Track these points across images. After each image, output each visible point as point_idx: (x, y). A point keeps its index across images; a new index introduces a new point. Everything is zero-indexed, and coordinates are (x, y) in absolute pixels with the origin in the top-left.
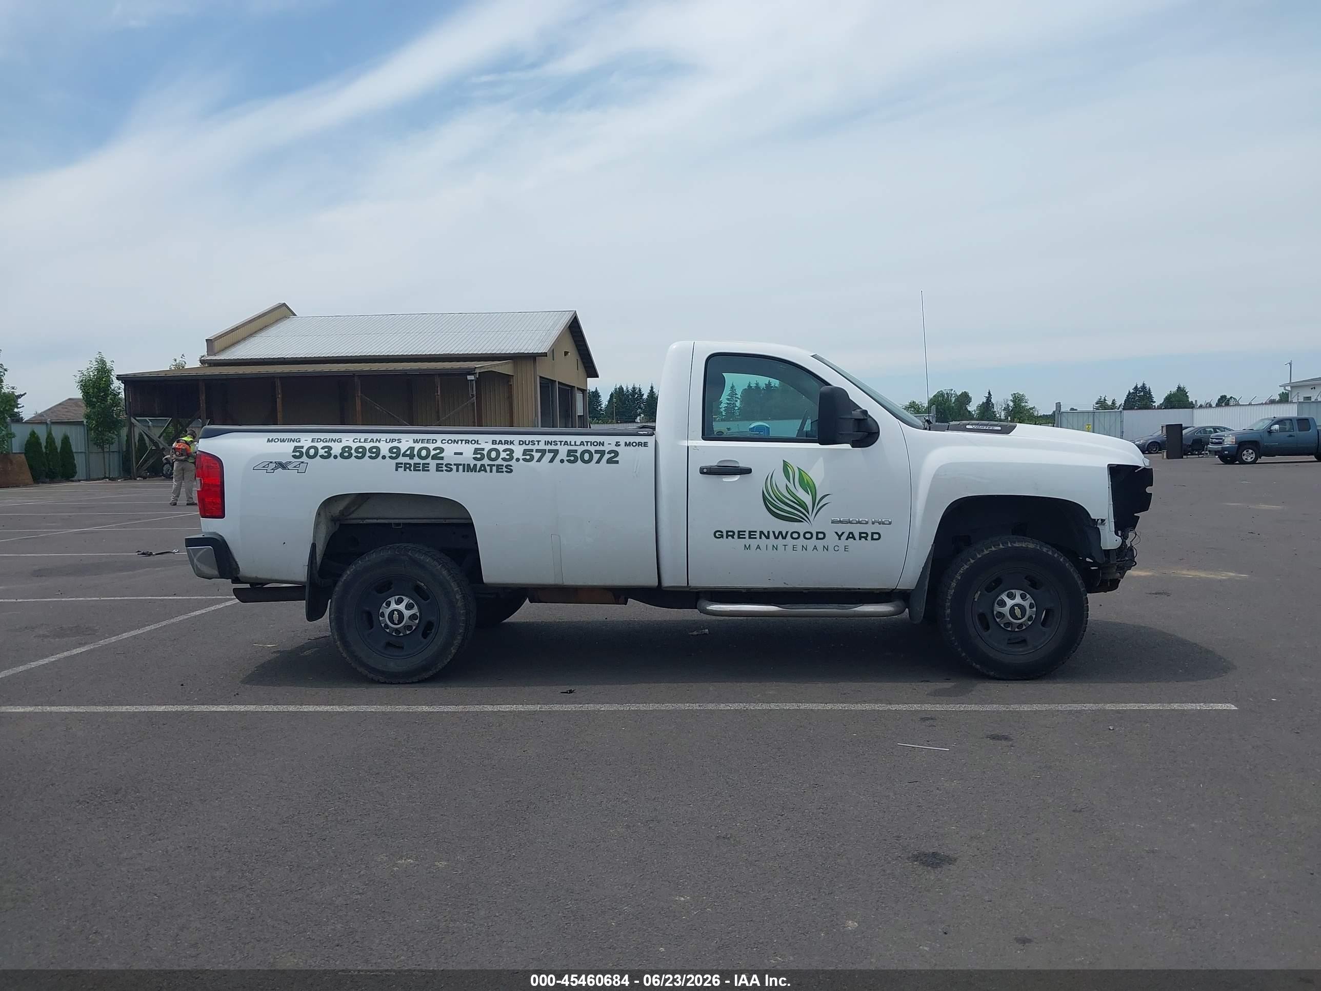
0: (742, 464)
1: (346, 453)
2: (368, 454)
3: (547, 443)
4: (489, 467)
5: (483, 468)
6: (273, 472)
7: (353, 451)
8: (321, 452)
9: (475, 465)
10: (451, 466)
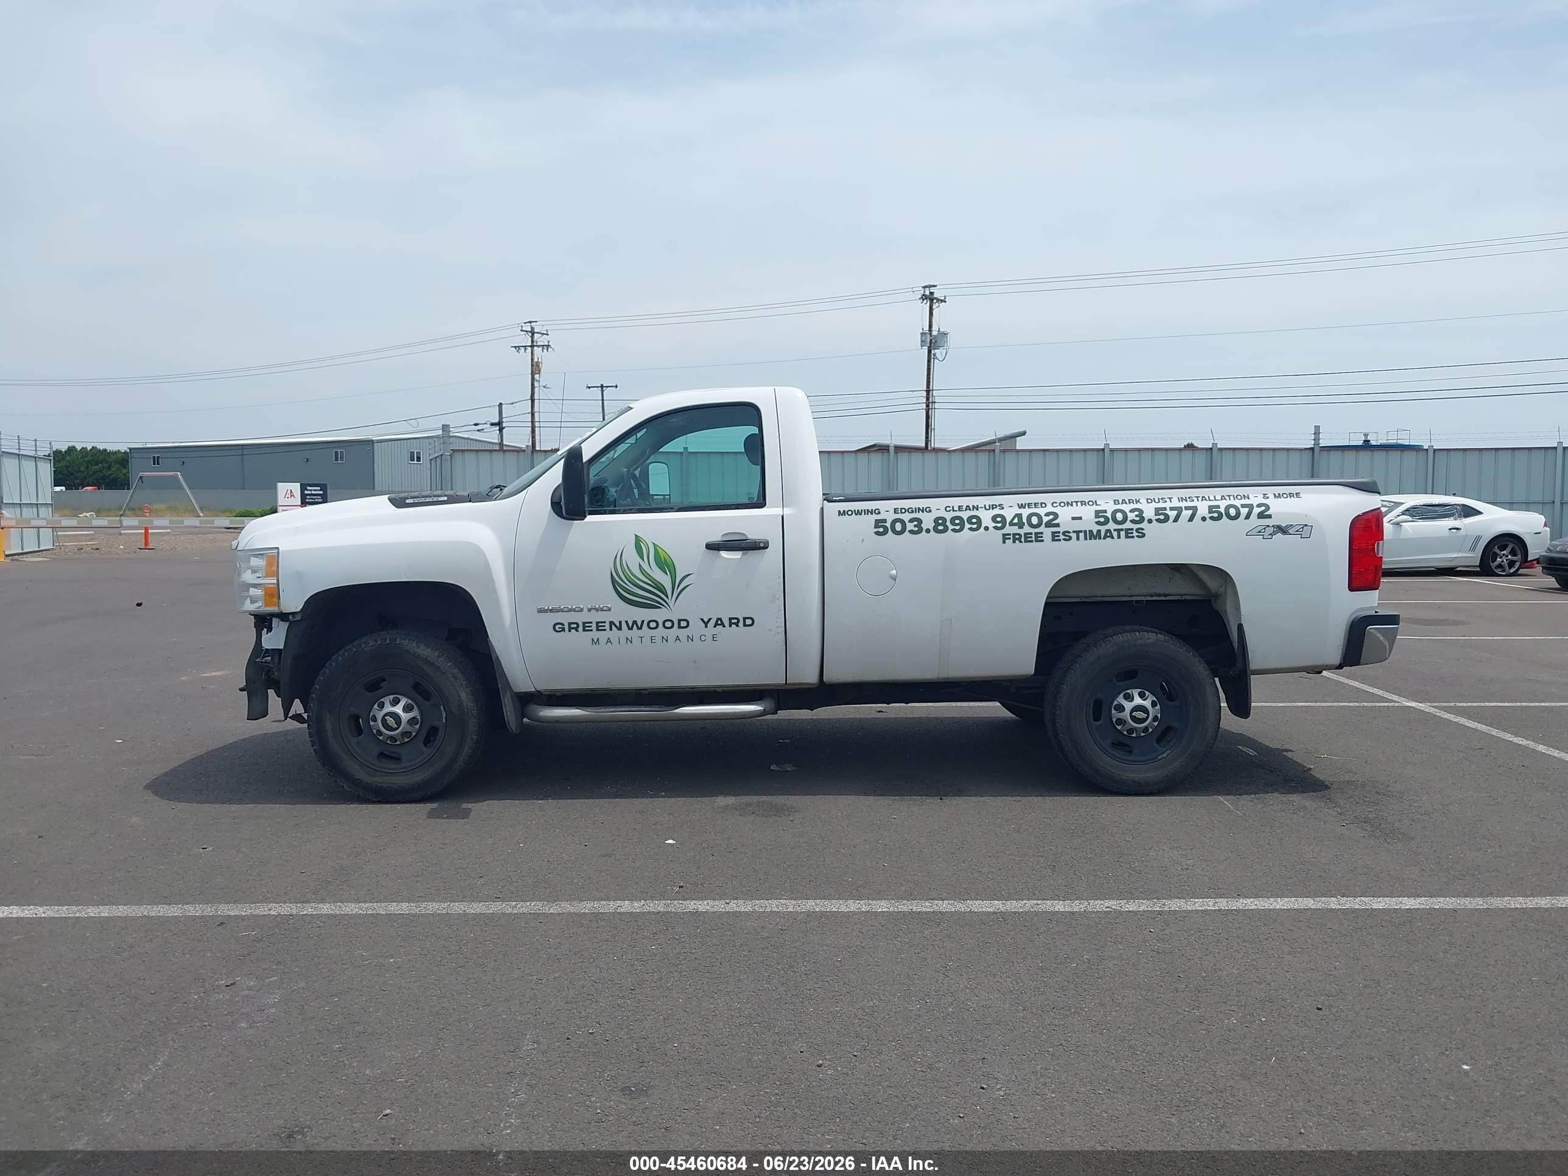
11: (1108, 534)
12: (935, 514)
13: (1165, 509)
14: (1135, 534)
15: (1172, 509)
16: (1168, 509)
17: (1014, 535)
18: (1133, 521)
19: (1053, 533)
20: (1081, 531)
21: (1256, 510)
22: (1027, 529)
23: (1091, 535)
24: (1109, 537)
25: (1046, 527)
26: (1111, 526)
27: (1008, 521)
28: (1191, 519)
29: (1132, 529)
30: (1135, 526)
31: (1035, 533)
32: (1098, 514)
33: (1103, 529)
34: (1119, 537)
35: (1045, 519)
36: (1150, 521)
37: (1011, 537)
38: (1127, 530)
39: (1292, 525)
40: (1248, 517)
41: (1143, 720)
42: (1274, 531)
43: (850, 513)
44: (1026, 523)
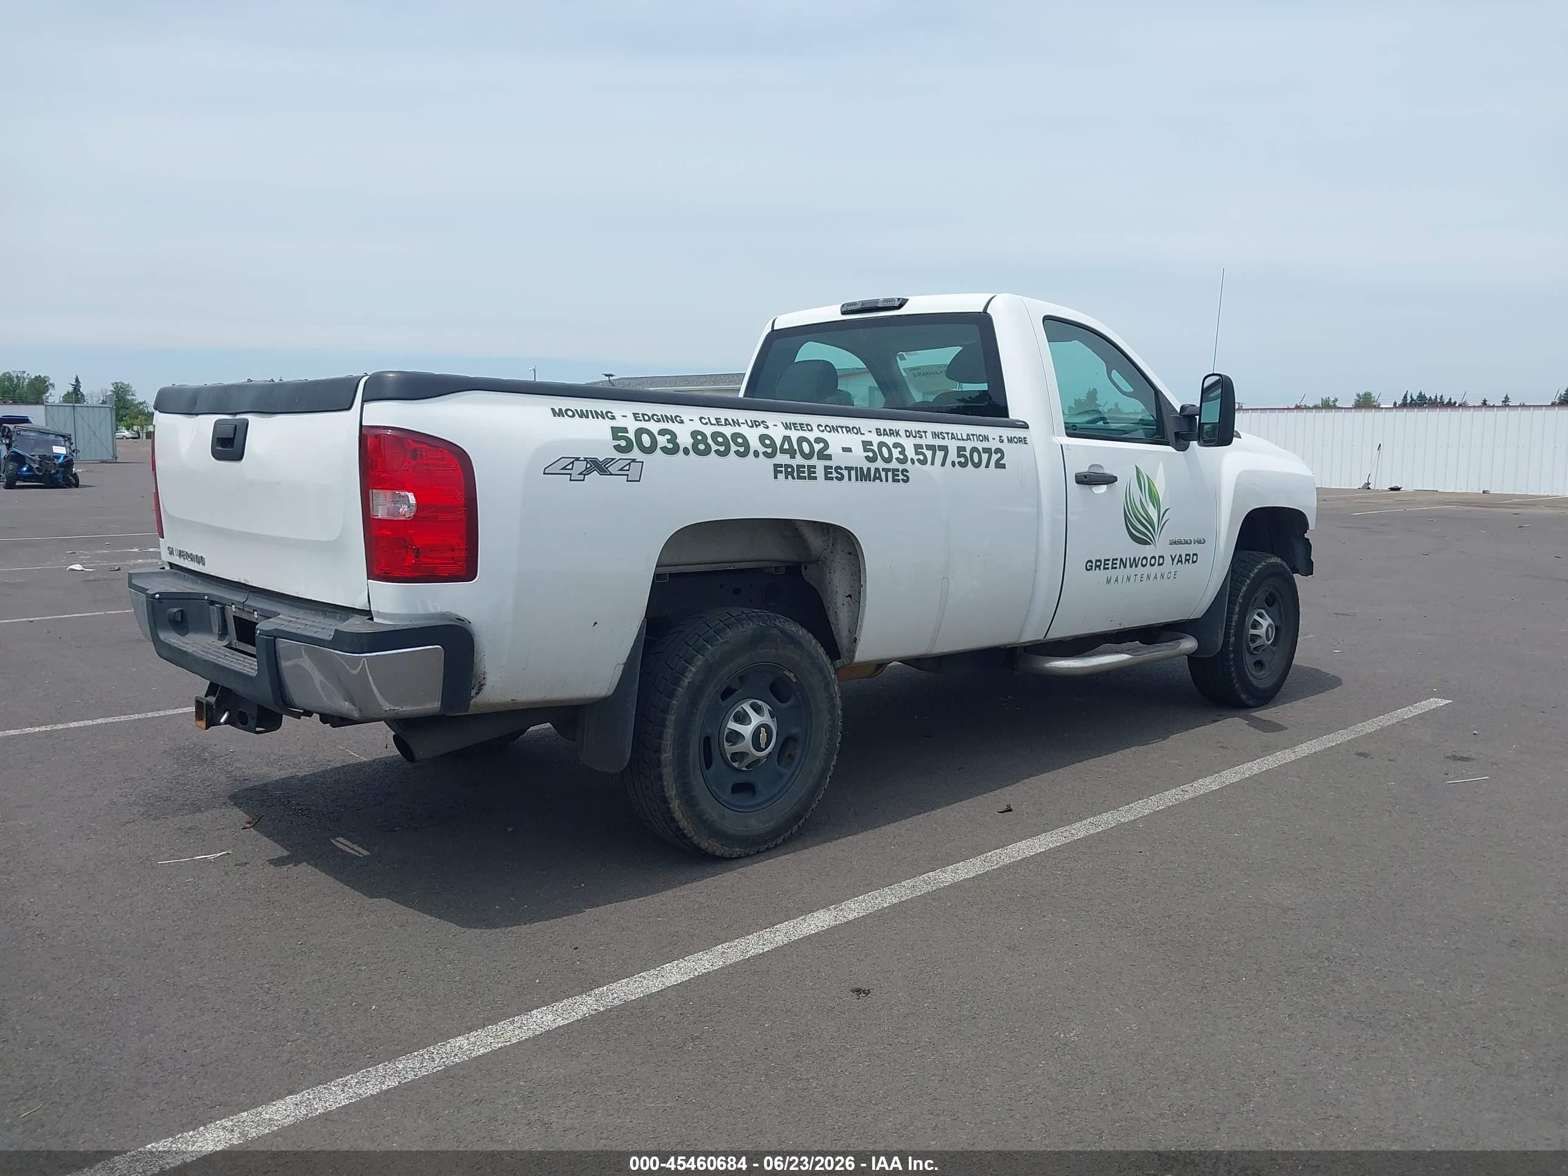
0: (1108, 471)
1: (700, 445)
2: (734, 448)
3: (935, 435)
4: (884, 472)
5: (877, 475)
6: (583, 480)
7: (710, 441)
8: (662, 441)
9: (869, 469)
10: (841, 471)
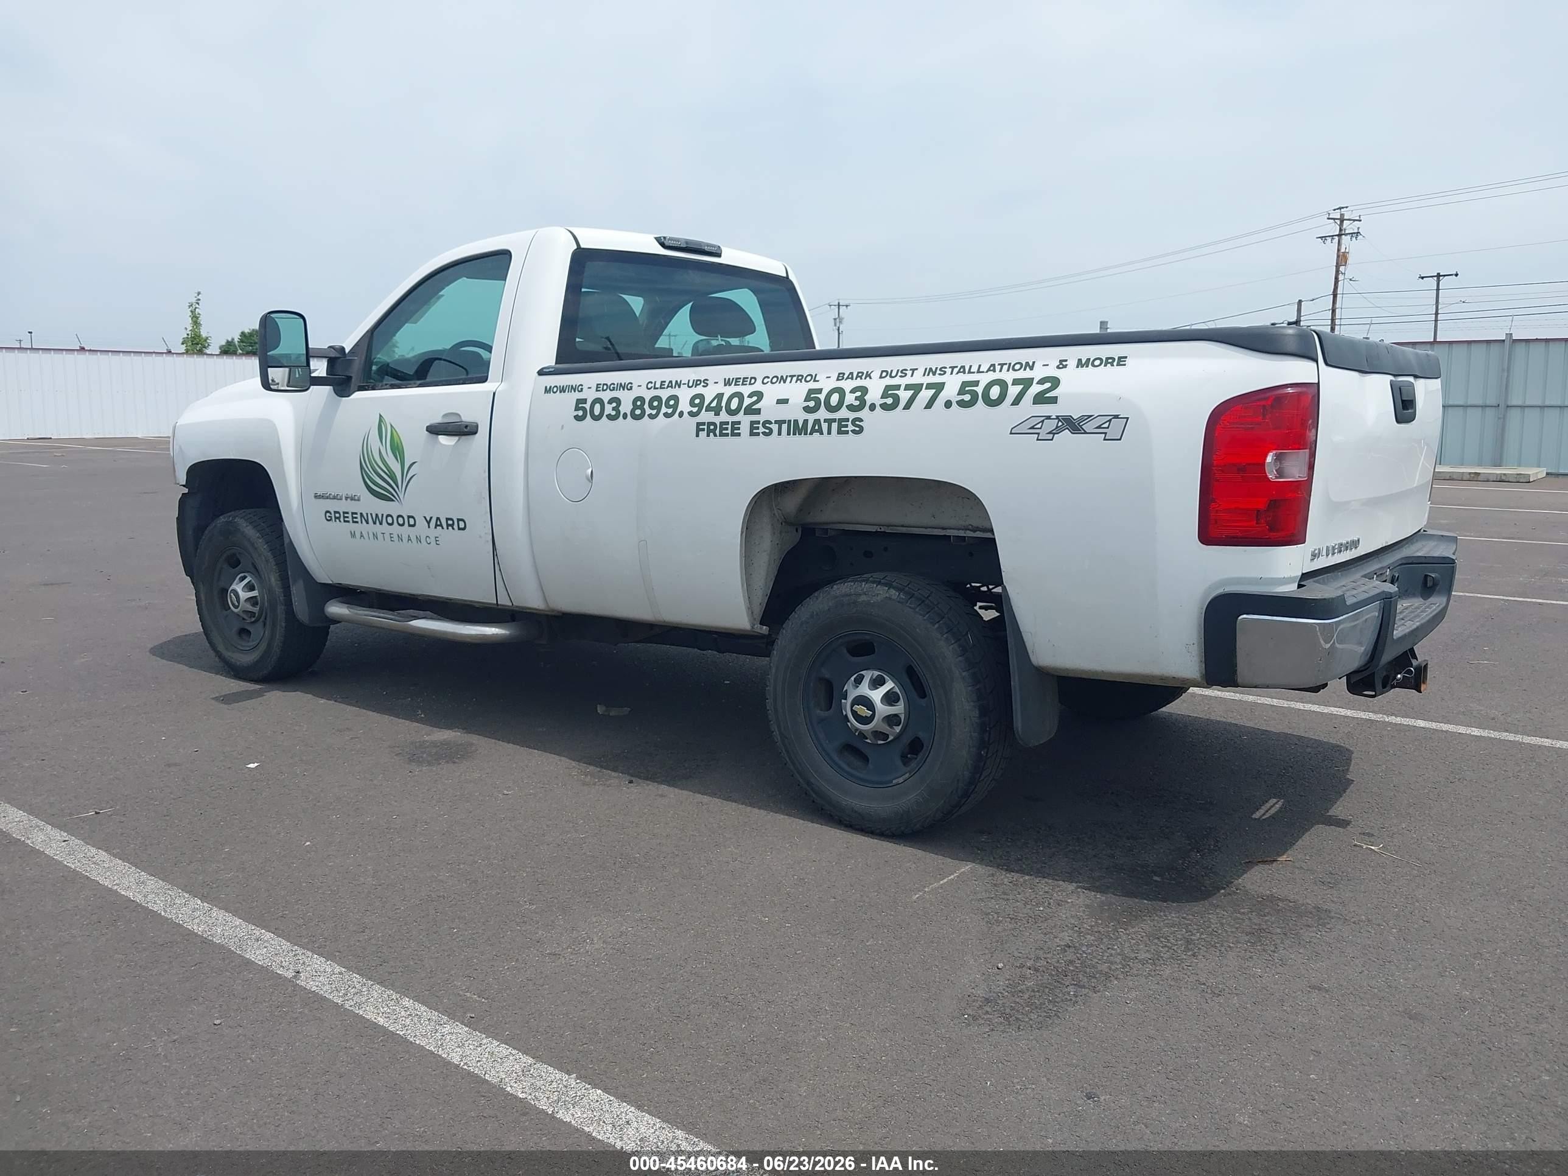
11: (817, 428)
12: (636, 392)
13: (898, 387)
14: (851, 427)
15: (908, 387)
16: (902, 388)
17: (710, 424)
18: (851, 408)
19: (752, 423)
20: (784, 422)
21: (1035, 389)
22: (724, 416)
23: (798, 429)
24: (817, 431)
25: (745, 414)
26: (823, 414)
27: (706, 403)
28: (929, 405)
29: (847, 420)
30: (852, 416)
31: (732, 422)
32: (811, 394)
33: (811, 418)
34: (829, 433)
35: (747, 401)
36: (872, 407)
37: (706, 427)
38: (841, 420)
39: (1091, 416)
40: (1017, 401)
41: (866, 720)
42: (1057, 427)
43: (555, 389)
44: (724, 408)
